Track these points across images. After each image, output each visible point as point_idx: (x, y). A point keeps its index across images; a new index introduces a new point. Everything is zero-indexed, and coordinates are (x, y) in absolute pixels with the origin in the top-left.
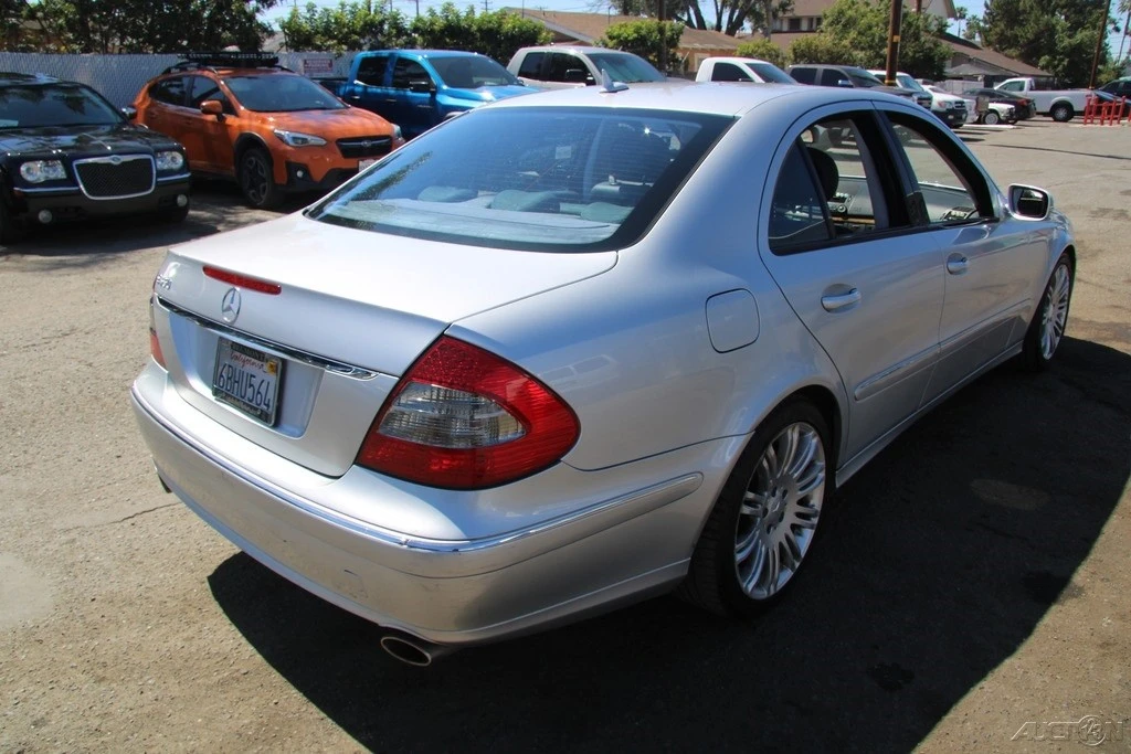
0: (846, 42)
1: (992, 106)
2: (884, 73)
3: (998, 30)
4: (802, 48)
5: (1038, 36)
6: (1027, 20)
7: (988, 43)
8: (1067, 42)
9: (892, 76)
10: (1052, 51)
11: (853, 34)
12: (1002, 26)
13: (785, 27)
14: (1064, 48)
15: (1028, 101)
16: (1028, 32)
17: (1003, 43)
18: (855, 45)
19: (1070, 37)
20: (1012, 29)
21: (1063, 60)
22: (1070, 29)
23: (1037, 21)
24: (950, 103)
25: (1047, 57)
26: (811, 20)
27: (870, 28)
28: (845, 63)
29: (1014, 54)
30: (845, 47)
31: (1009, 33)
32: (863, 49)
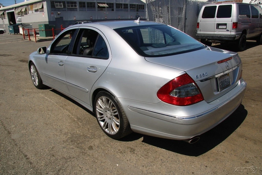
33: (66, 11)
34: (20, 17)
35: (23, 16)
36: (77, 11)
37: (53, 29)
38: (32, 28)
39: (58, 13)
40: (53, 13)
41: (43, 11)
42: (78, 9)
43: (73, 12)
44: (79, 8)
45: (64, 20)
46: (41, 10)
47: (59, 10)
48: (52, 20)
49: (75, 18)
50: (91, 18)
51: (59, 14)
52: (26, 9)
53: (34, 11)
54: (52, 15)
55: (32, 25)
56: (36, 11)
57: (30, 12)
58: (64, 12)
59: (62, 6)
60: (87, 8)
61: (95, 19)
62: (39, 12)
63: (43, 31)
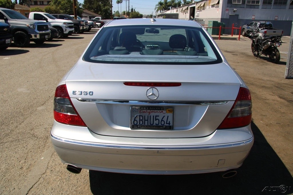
0: (58, 8)
1: (97, 24)
2: (74, 16)
3: (88, 5)
4: (48, 9)
5: (97, 7)
6: (94, 3)
7: (86, 9)
8: (103, 9)
9: (76, 17)
10: (101, 10)
11: (60, 6)
12: (89, 4)
13: (33, 4)
14: (103, 10)
15: (103, 22)
16: (95, 6)
17: (89, 9)
18: (61, 9)
19: (104, 8)
20: (91, 5)
21: (103, 13)
22: (103, 6)
23: (96, 4)
24: (91, 23)
25: (100, 12)
26: (40, 2)
27: (64, 4)
28: (59, 13)
29: (92, 11)
30: (58, 9)
31: (90, 6)
32: (63, 10)
33: (244, 8)
34: (198, 12)
35: (201, 11)
36: (258, 8)
37: (220, 28)
38: (204, 23)
39: (234, 9)
40: (228, 9)
41: (218, 7)
42: (260, 7)
43: (252, 9)
44: (262, 4)
45: (239, 18)
46: (217, 5)
47: (236, 6)
48: (225, 18)
49: (253, 17)
50: (276, 18)
51: (234, 11)
52: (205, 4)
53: (211, 6)
54: (227, 12)
55: (205, 21)
56: (213, 6)
57: (207, 7)
58: (242, 9)
59: (240, 3)
60: (273, 5)
61: (281, 20)
62: (214, 8)
63: (210, 28)
